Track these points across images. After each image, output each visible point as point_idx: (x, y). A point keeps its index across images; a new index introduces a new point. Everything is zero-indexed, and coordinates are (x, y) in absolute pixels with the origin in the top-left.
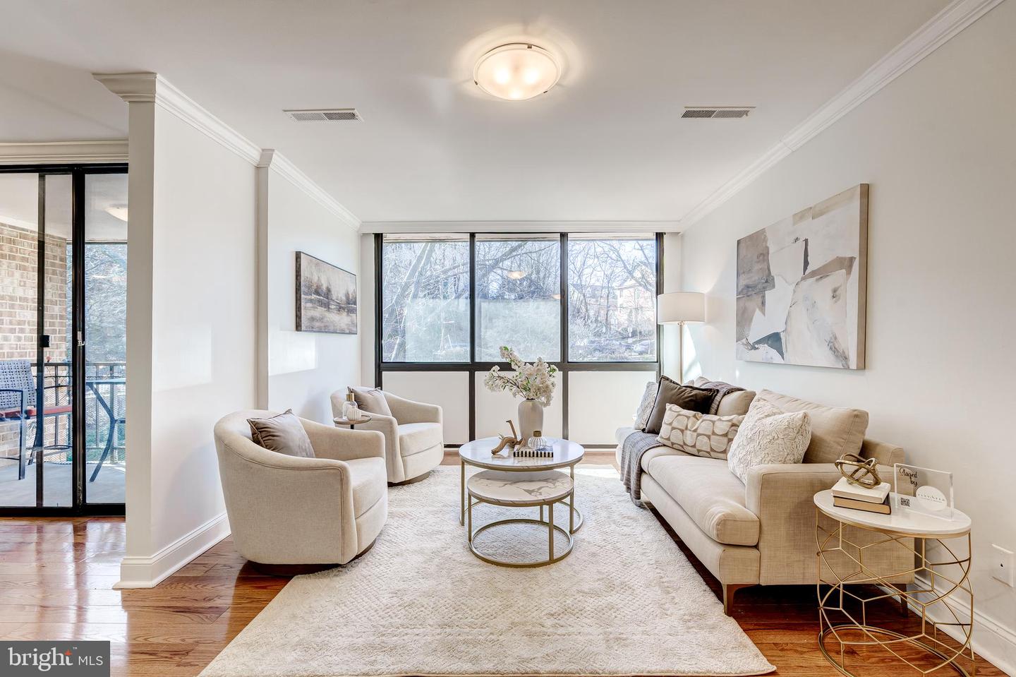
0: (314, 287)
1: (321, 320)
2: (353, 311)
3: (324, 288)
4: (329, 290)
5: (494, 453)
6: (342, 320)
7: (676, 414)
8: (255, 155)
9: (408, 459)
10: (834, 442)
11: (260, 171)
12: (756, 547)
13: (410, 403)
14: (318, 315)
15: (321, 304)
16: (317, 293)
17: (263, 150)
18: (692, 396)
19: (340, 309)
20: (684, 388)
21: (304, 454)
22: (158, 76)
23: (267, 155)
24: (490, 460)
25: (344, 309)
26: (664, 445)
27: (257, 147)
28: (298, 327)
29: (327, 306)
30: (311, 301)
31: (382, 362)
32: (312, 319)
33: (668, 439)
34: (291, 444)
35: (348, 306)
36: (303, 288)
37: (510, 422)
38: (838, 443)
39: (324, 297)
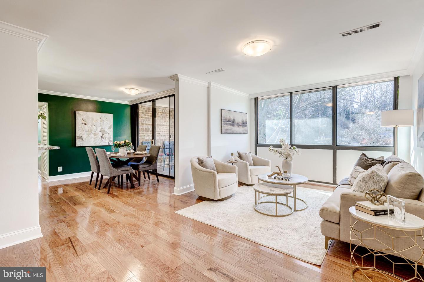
0: (228, 119)
1: (231, 129)
2: (246, 126)
3: (232, 119)
4: (234, 120)
5: (269, 176)
6: (241, 129)
7: (356, 170)
8: (207, 84)
9: (253, 177)
10: (396, 187)
11: (209, 88)
12: (339, 224)
13: (260, 159)
14: (229, 128)
15: (231, 125)
16: (229, 121)
17: (208, 82)
18: (371, 163)
19: (239, 125)
20: (369, 159)
21: (211, 169)
22: (179, 75)
23: (209, 83)
24: (267, 179)
25: (241, 125)
26: (349, 184)
27: (206, 82)
28: (222, 132)
29: (233, 125)
30: (226, 124)
31: (257, 144)
32: (227, 130)
33: (350, 182)
34: (207, 165)
35: (244, 124)
36: (223, 120)
37: (278, 166)
38: (398, 188)
39: (232, 122)
